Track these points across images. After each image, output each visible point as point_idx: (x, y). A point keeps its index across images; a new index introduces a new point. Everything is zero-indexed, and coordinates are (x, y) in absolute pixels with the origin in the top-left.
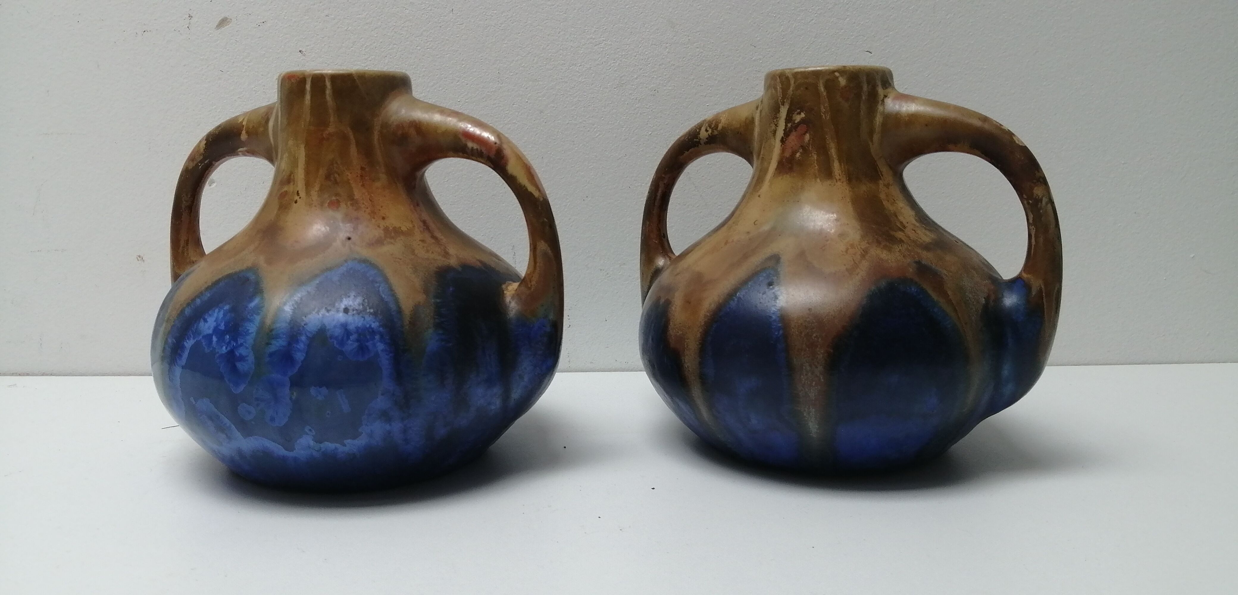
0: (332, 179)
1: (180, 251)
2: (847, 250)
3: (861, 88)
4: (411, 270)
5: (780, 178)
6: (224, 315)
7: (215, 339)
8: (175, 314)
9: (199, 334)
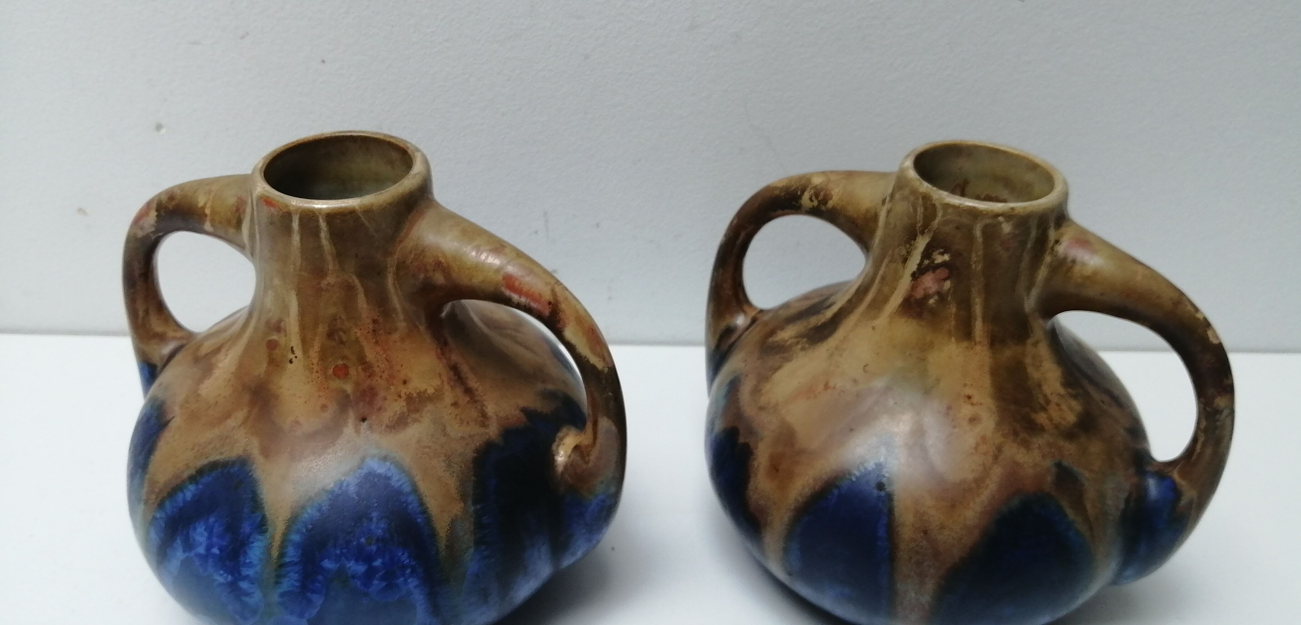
0: (336, 338)
2: (977, 445)
3: (1029, 234)
5: (903, 320)
7: (211, 561)
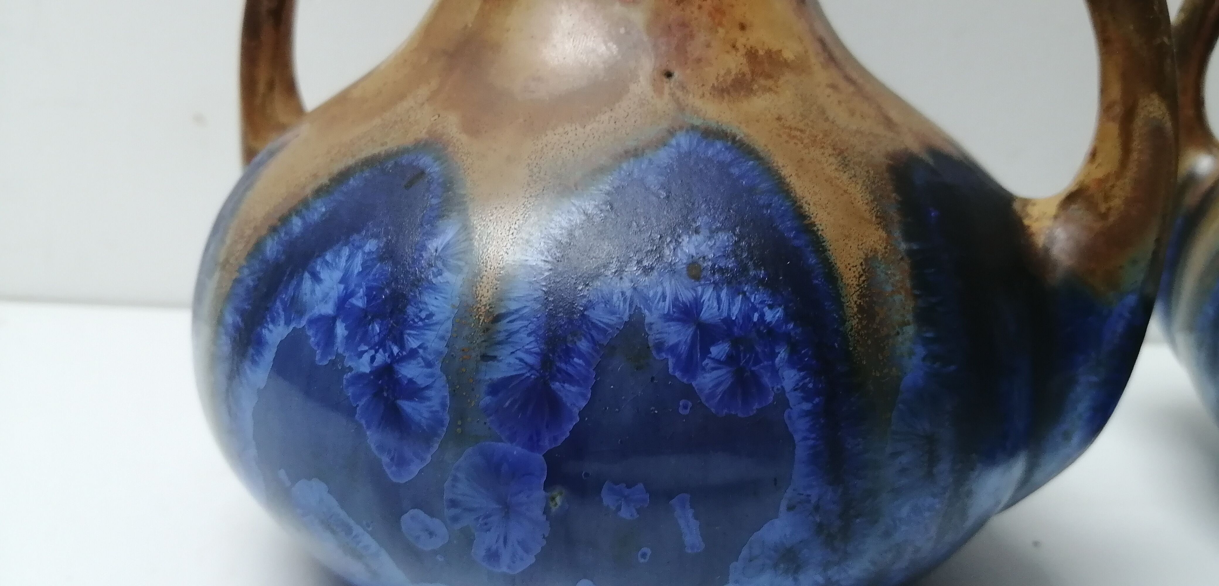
1: (258, 101)
4: (832, 160)
6: (366, 267)
7: (341, 330)
8: (241, 249)
9: (301, 313)
